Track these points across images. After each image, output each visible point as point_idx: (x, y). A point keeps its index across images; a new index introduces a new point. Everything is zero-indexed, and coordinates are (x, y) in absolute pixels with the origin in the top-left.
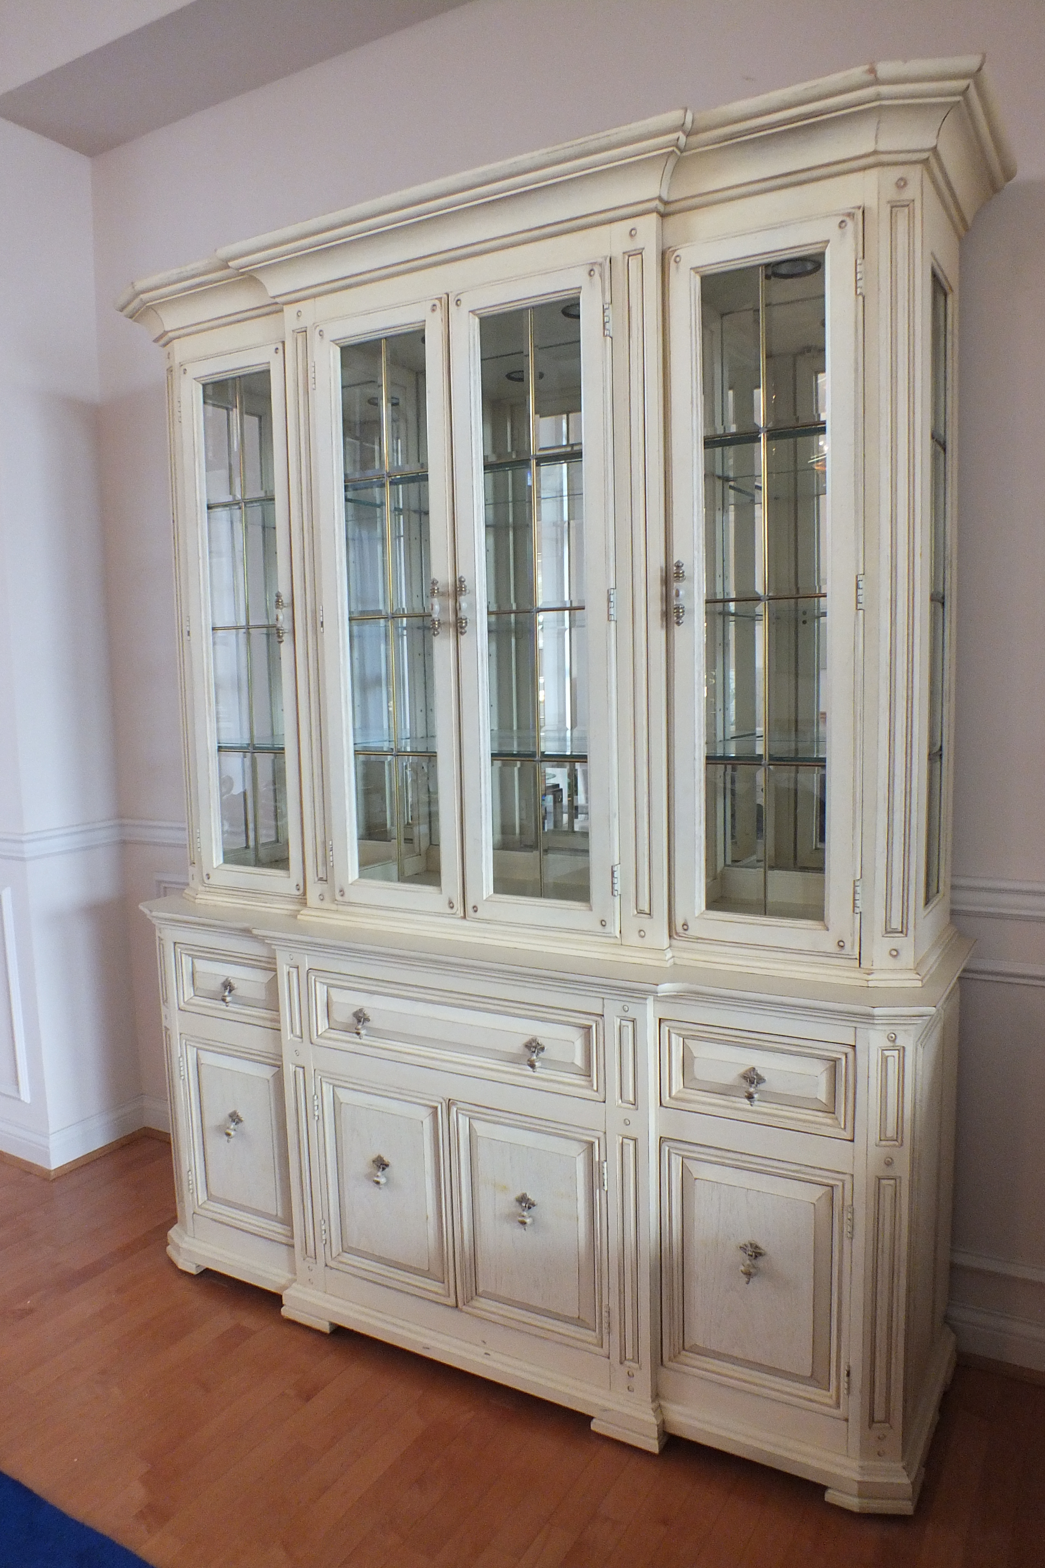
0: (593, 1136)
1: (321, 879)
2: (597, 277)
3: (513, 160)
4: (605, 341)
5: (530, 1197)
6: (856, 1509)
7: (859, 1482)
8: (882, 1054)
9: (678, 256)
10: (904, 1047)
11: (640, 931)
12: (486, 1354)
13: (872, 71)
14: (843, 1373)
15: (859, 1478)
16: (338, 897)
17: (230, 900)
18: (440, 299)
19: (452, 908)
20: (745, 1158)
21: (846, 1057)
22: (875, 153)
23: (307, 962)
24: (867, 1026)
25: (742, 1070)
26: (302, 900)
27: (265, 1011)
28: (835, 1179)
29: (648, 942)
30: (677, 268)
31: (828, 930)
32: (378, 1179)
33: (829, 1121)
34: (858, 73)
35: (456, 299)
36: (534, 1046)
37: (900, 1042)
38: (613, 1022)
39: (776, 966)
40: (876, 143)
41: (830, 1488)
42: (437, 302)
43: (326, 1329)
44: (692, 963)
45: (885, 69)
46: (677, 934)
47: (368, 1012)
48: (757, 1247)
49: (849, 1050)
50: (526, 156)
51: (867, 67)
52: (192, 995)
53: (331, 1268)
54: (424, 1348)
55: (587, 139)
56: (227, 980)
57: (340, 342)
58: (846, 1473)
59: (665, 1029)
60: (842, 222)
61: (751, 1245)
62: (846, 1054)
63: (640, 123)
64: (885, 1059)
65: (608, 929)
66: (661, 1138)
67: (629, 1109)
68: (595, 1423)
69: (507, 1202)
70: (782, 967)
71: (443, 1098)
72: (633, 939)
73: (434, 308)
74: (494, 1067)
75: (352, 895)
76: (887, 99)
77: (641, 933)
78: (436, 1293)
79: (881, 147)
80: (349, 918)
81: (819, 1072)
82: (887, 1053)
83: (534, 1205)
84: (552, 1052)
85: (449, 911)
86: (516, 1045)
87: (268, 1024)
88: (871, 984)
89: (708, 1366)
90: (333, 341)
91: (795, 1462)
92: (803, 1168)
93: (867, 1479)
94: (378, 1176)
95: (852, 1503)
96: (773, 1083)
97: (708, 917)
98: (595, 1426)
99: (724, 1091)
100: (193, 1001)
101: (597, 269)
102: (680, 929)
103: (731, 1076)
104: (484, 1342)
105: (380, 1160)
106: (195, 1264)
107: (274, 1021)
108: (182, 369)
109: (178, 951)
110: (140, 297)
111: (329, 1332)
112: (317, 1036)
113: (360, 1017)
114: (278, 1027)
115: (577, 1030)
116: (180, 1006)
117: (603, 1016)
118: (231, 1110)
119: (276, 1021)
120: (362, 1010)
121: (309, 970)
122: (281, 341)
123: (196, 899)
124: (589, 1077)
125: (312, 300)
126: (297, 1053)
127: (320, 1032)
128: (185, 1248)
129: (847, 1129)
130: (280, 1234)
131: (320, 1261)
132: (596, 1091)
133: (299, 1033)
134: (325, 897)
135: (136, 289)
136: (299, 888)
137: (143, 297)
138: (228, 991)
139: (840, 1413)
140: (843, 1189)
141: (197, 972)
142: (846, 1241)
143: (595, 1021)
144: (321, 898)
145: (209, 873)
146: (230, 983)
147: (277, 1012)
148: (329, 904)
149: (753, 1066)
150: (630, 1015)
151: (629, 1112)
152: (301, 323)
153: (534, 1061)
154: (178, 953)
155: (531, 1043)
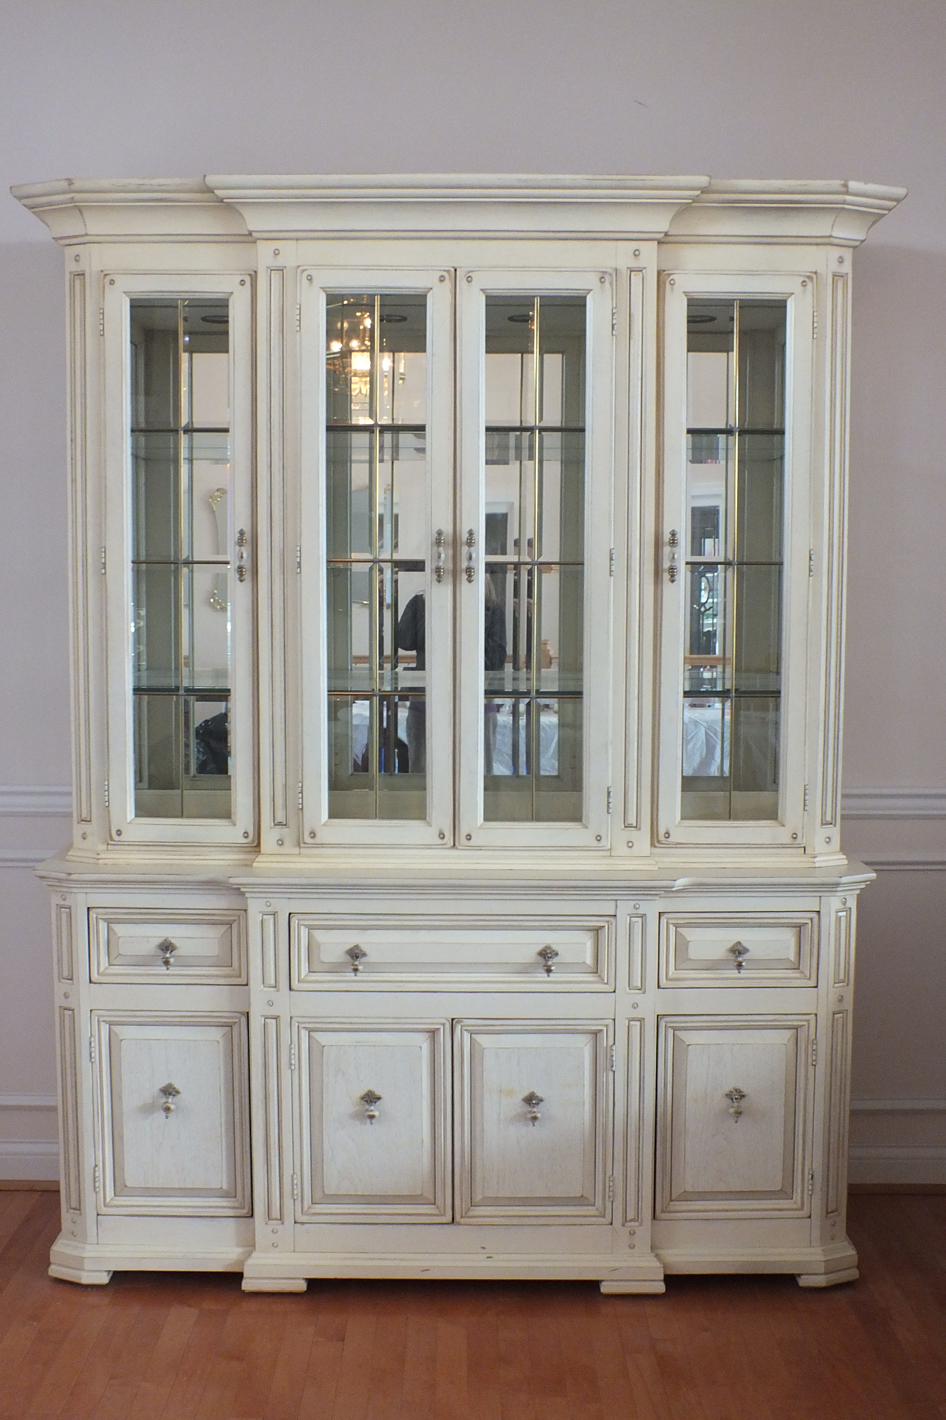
0: (601, 1025)
1: (280, 824)
2: (607, 284)
3: (554, 176)
4: (612, 339)
5: (538, 1095)
6: (824, 1285)
7: (825, 1261)
8: (837, 915)
9: (672, 280)
10: (850, 908)
11: (628, 842)
12: (488, 1257)
13: (845, 186)
14: (807, 1177)
15: (824, 1259)
16: (307, 839)
17: (147, 857)
18: (448, 271)
19: (443, 838)
20: (732, 1018)
21: (812, 921)
22: (830, 236)
23: (284, 907)
24: (829, 894)
25: (730, 945)
26: (256, 847)
27: (215, 968)
28: (801, 1020)
29: (636, 850)
30: (672, 289)
31: (783, 826)
32: (371, 1113)
33: (798, 975)
34: (836, 184)
35: (468, 275)
36: (546, 954)
37: (848, 905)
38: (623, 920)
39: (743, 860)
40: (832, 230)
41: (802, 1274)
42: (445, 274)
43: (302, 1286)
44: (673, 866)
45: (853, 185)
46: (659, 842)
47: (364, 948)
48: (740, 1092)
49: (815, 915)
50: (566, 176)
51: (842, 182)
52: (107, 965)
53: (303, 1223)
54: (422, 1271)
55: (624, 177)
56: (165, 940)
57: (328, 289)
58: (814, 1258)
59: (664, 920)
60: (804, 281)
61: (736, 1090)
62: (811, 919)
63: (673, 178)
64: (839, 919)
65: (603, 842)
66: (658, 1016)
67: (638, 994)
68: (604, 1285)
69: (515, 1104)
70: (746, 860)
71: (446, 1019)
72: (622, 849)
73: (442, 279)
74: (507, 979)
75: (324, 836)
76: (849, 204)
77: (630, 844)
78: (433, 1215)
79: (834, 234)
80: (317, 860)
81: (789, 936)
82: (840, 914)
83: (542, 1100)
84: (565, 956)
85: (440, 842)
86: (530, 954)
87: (224, 981)
88: (817, 865)
89: (692, 1208)
90: (321, 288)
91: (774, 1262)
92: (777, 1017)
93: (829, 1258)
94: (372, 1111)
95: (820, 1281)
96: (755, 952)
97: (684, 825)
98: (605, 1289)
99: (713, 966)
100: (109, 971)
101: (607, 277)
102: (661, 837)
103: (720, 952)
104: (484, 1248)
105: (370, 1094)
106: (107, 1271)
107: (240, 976)
108: (108, 279)
109: (93, 916)
110: (73, 195)
111: (305, 1289)
112: (299, 981)
113: (355, 954)
114: (245, 983)
115: (590, 932)
116: (93, 979)
117: (615, 916)
118: (163, 1084)
119: (242, 975)
120: (357, 947)
121: (290, 914)
122: (250, 275)
123: (99, 859)
124: (597, 972)
125: (295, 242)
126: (270, 1003)
127: (302, 977)
128: (84, 1258)
129: (812, 979)
130: (223, 1207)
131: (289, 1220)
132: (607, 984)
133: (273, 982)
134: (287, 842)
135: (73, 187)
136: (246, 835)
137: (78, 196)
138: (169, 952)
139: (805, 1212)
140: (809, 1027)
141: (119, 937)
142: (811, 1069)
143: (608, 922)
144: (281, 843)
145: (121, 829)
146: (171, 943)
147: (230, 968)
148: (289, 848)
149: (739, 940)
150: (640, 911)
151: (637, 997)
152: (280, 262)
153: (550, 966)
154: (93, 919)
155: (545, 951)
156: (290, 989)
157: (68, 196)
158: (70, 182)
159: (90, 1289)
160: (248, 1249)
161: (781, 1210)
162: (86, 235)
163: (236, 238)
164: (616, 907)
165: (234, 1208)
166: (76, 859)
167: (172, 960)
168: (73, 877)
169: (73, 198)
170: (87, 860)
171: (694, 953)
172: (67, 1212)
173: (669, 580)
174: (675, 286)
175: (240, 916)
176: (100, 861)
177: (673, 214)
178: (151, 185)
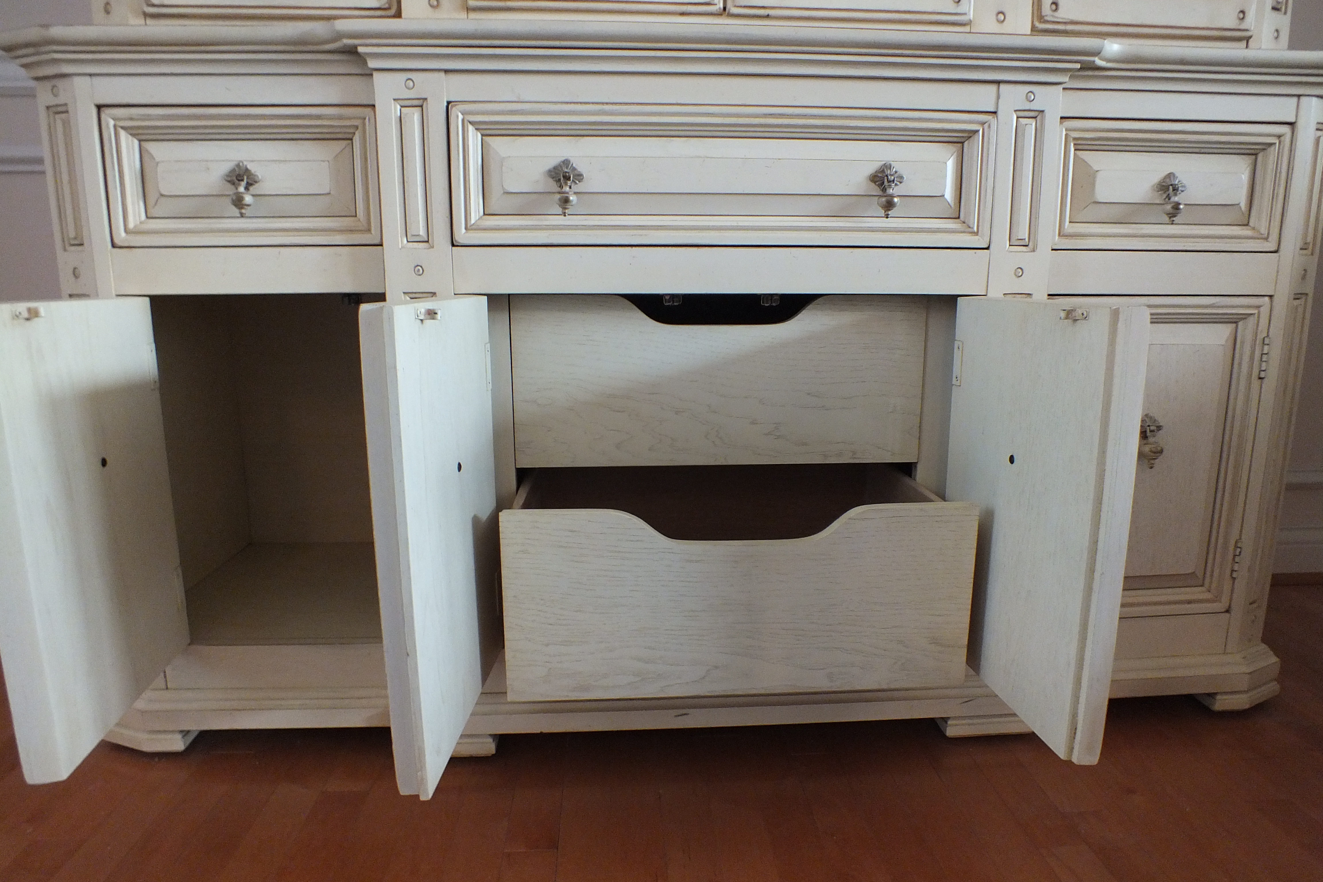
6: (1247, 706)
7: (1246, 674)
8: (1316, 133)
11: (999, 13)
14: (1233, 551)
15: (1245, 670)
23: (437, 89)
27: (325, 219)
28: (1248, 306)
29: (1008, 27)
33: (1246, 233)
36: (884, 178)
38: (1007, 118)
41: (1219, 694)
43: (489, 748)
46: (1043, 15)
47: (581, 166)
49: (1286, 131)
52: (142, 216)
56: (238, 167)
58: (1234, 671)
61: (1150, 417)
62: (1280, 138)
68: (952, 725)
72: (990, 23)
77: (1003, 16)
81: (1239, 169)
84: (913, 182)
86: (857, 179)
93: (1249, 669)
95: (1240, 702)
96: (1195, 191)
98: (951, 730)
99: (1132, 214)
100: (145, 225)
102: (1046, 10)
103: (1144, 190)
106: (181, 732)
107: (369, 230)
109: (108, 124)
111: (494, 752)
112: (466, 228)
113: (563, 175)
114: (377, 241)
115: (950, 146)
116: (116, 241)
117: (995, 113)
119: (373, 229)
120: (566, 162)
121: (449, 103)
124: (959, 218)
126: (419, 269)
127: (473, 222)
129: (1270, 239)
132: (976, 234)
133: (422, 232)
134: (445, 4)
138: (243, 184)
139: (1221, 606)
140: (1259, 317)
141: (157, 163)
142: (1256, 383)
143: (983, 124)
144: (436, 4)
146: (247, 170)
147: (352, 217)
148: (451, 12)
149: (1172, 171)
150: (1035, 106)
151: (1022, 257)
153: (892, 196)
154: (108, 127)
155: (883, 171)
156: (453, 245)
159: (156, 759)
161: (1189, 602)
164: (998, 97)
167: (248, 199)
171: (1103, 192)
175: (363, 118)
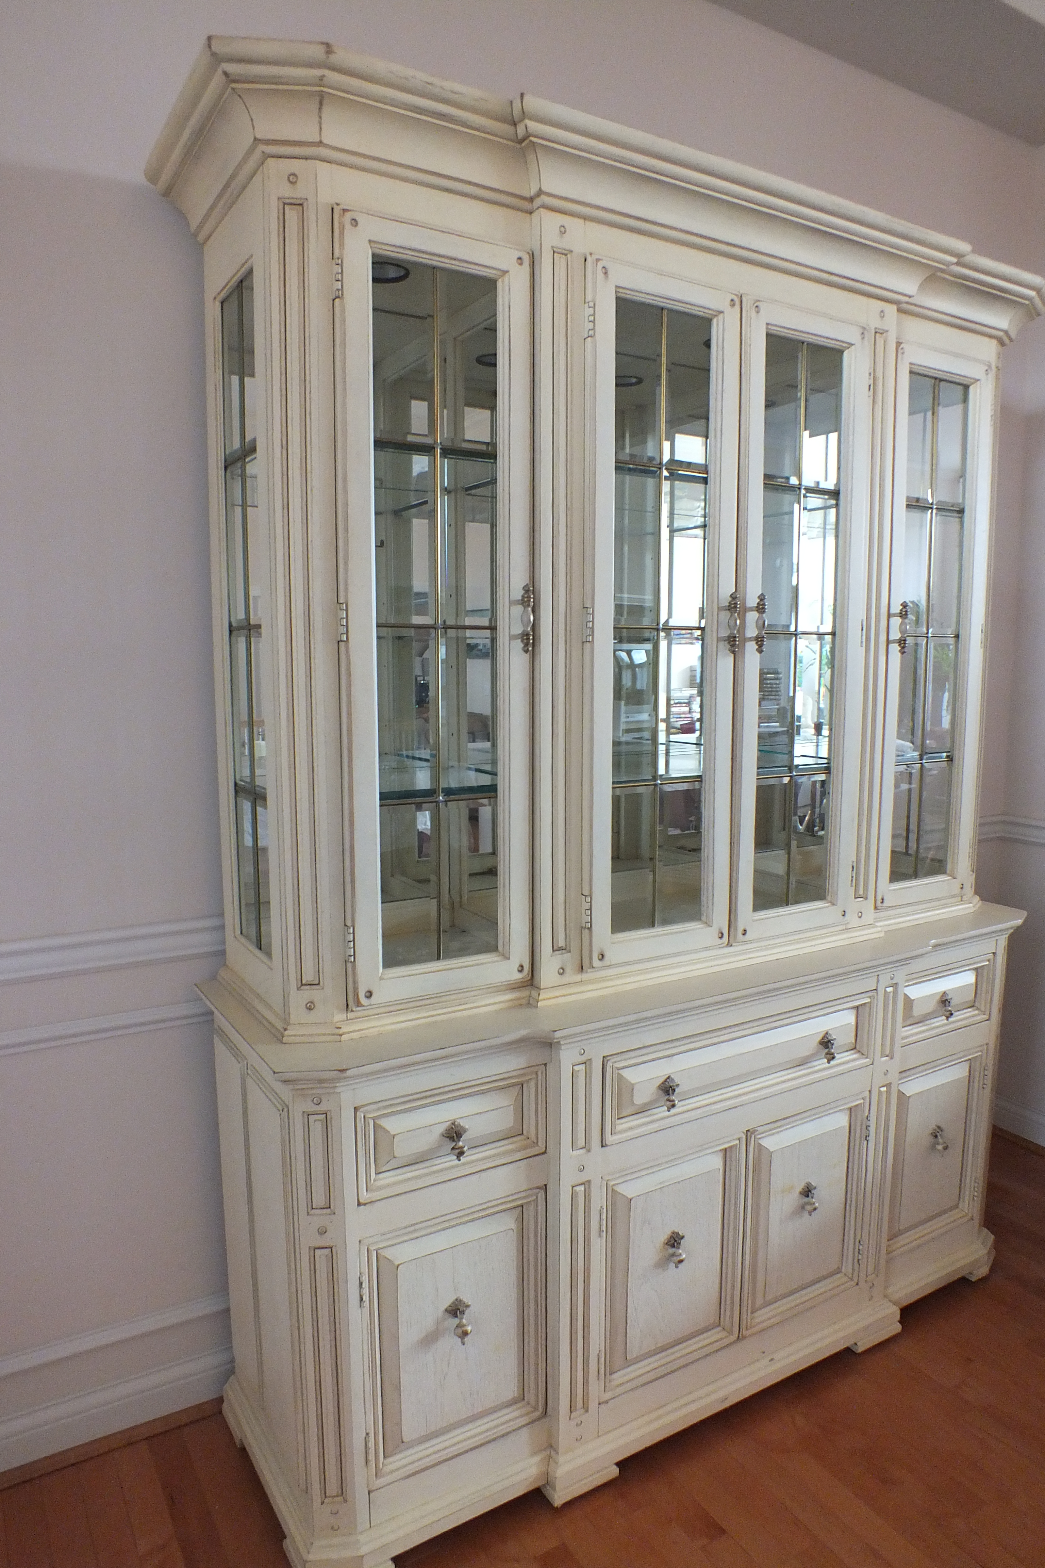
0: (861, 1098)
1: (560, 949)
2: (866, 341)
5: (811, 1184)
9: (903, 348)
11: (858, 913)
12: (770, 1361)
14: (973, 1185)
15: (986, 1251)
16: (595, 963)
19: (723, 937)
20: (938, 1063)
25: (939, 996)
26: (530, 982)
27: (506, 1142)
28: (979, 1051)
29: (864, 920)
30: (902, 358)
31: (955, 878)
32: (680, 1258)
33: (976, 1012)
35: (756, 305)
36: (826, 1042)
38: (882, 992)
41: (973, 1271)
42: (737, 298)
43: (614, 1474)
47: (676, 1078)
48: (940, 1127)
49: (992, 957)
52: (375, 1175)
53: (607, 1402)
54: (721, 1402)
56: (451, 1124)
57: (618, 290)
58: (981, 1253)
61: (937, 1127)
62: (989, 960)
65: (846, 918)
67: (887, 1061)
68: (859, 1346)
69: (794, 1198)
71: (742, 1132)
72: (854, 921)
73: (732, 302)
75: (611, 955)
77: (860, 915)
78: (721, 1339)
83: (814, 1189)
84: (840, 1040)
85: (721, 941)
86: (814, 1045)
87: (518, 1156)
90: (610, 286)
94: (680, 1254)
97: (893, 888)
98: (859, 1349)
101: (867, 335)
102: (879, 903)
104: (764, 1352)
105: (675, 1236)
106: (390, 1558)
107: (536, 1145)
108: (348, 215)
109: (360, 1117)
110: (326, 72)
111: (618, 1475)
112: (611, 1133)
113: (668, 1089)
114: (543, 1151)
115: (854, 1011)
116: (361, 1201)
118: (447, 1303)
119: (540, 1143)
120: (669, 1079)
121: (604, 1058)
122: (528, 253)
123: (341, 1035)
124: (856, 1048)
125: (581, 221)
126: (580, 1168)
127: (614, 1128)
128: (362, 1557)
129: (986, 1013)
130: (516, 1418)
131: (593, 1405)
132: (867, 1057)
133: (583, 1143)
134: (568, 970)
135: (333, 58)
136: (521, 969)
137: (333, 77)
138: (458, 1137)
139: (970, 1216)
140: (981, 1056)
141: (394, 1136)
143: (871, 997)
144: (562, 972)
145: (371, 989)
147: (522, 1136)
148: (572, 976)
149: (944, 989)
150: (894, 981)
152: (565, 243)
154: (360, 1121)
155: (825, 1037)
156: (603, 1145)
157: (317, 72)
158: (329, 48)
160: (546, 1453)
162: (320, 143)
163: (508, 200)
165: (527, 1414)
166: (298, 1039)
168: (349, 1073)
169: (324, 76)
170: (323, 1038)
172: (322, 1503)
173: (900, 651)
174: (905, 355)
175: (537, 1073)
176: (344, 1037)
177: (927, 275)
178: (442, 87)
